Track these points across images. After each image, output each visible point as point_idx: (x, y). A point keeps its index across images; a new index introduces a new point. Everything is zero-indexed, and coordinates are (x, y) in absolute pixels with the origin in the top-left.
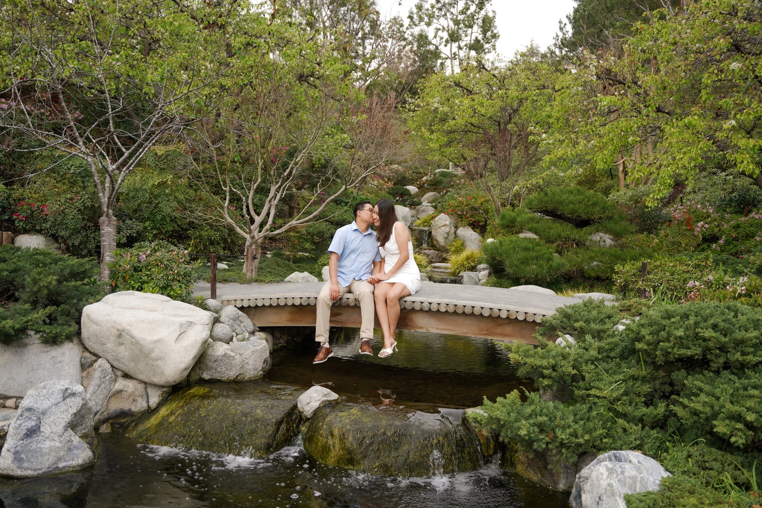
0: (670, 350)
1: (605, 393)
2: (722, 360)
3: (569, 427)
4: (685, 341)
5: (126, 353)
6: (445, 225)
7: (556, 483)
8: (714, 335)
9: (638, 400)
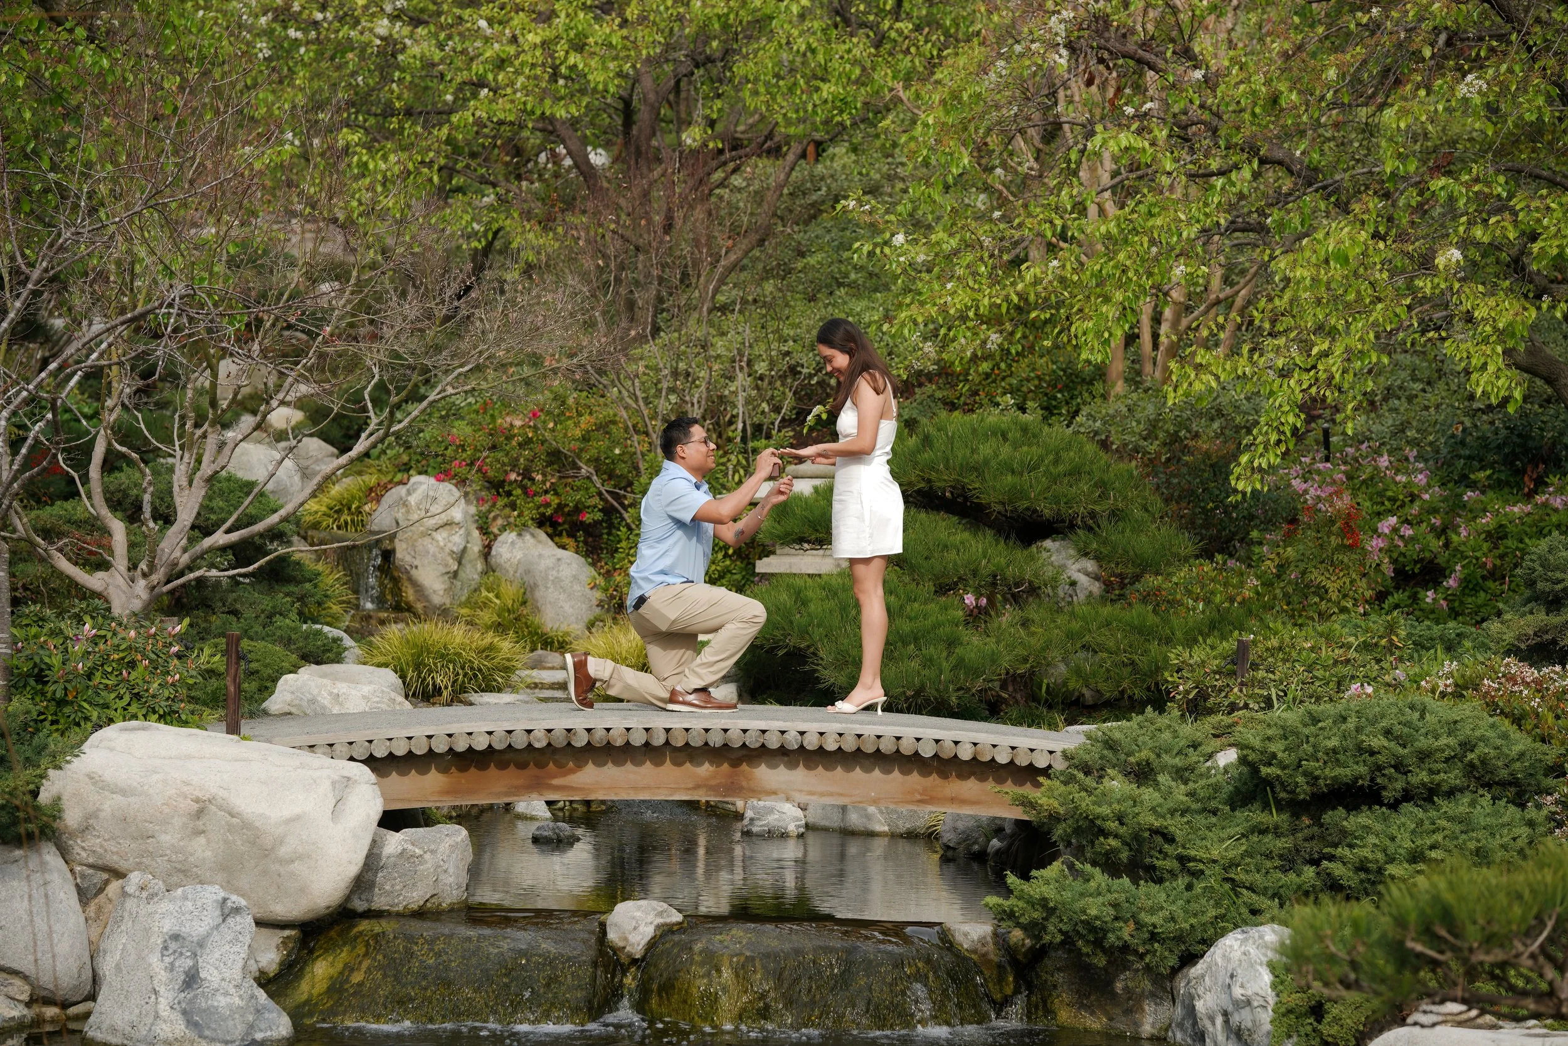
0: (1317, 773)
1: (1215, 853)
2: (1399, 785)
3: (1162, 908)
4: (1341, 757)
5: (208, 854)
6: (448, 524)
7: (1137, 1024)
8: (1386, 744)
9: (1269, 864)
